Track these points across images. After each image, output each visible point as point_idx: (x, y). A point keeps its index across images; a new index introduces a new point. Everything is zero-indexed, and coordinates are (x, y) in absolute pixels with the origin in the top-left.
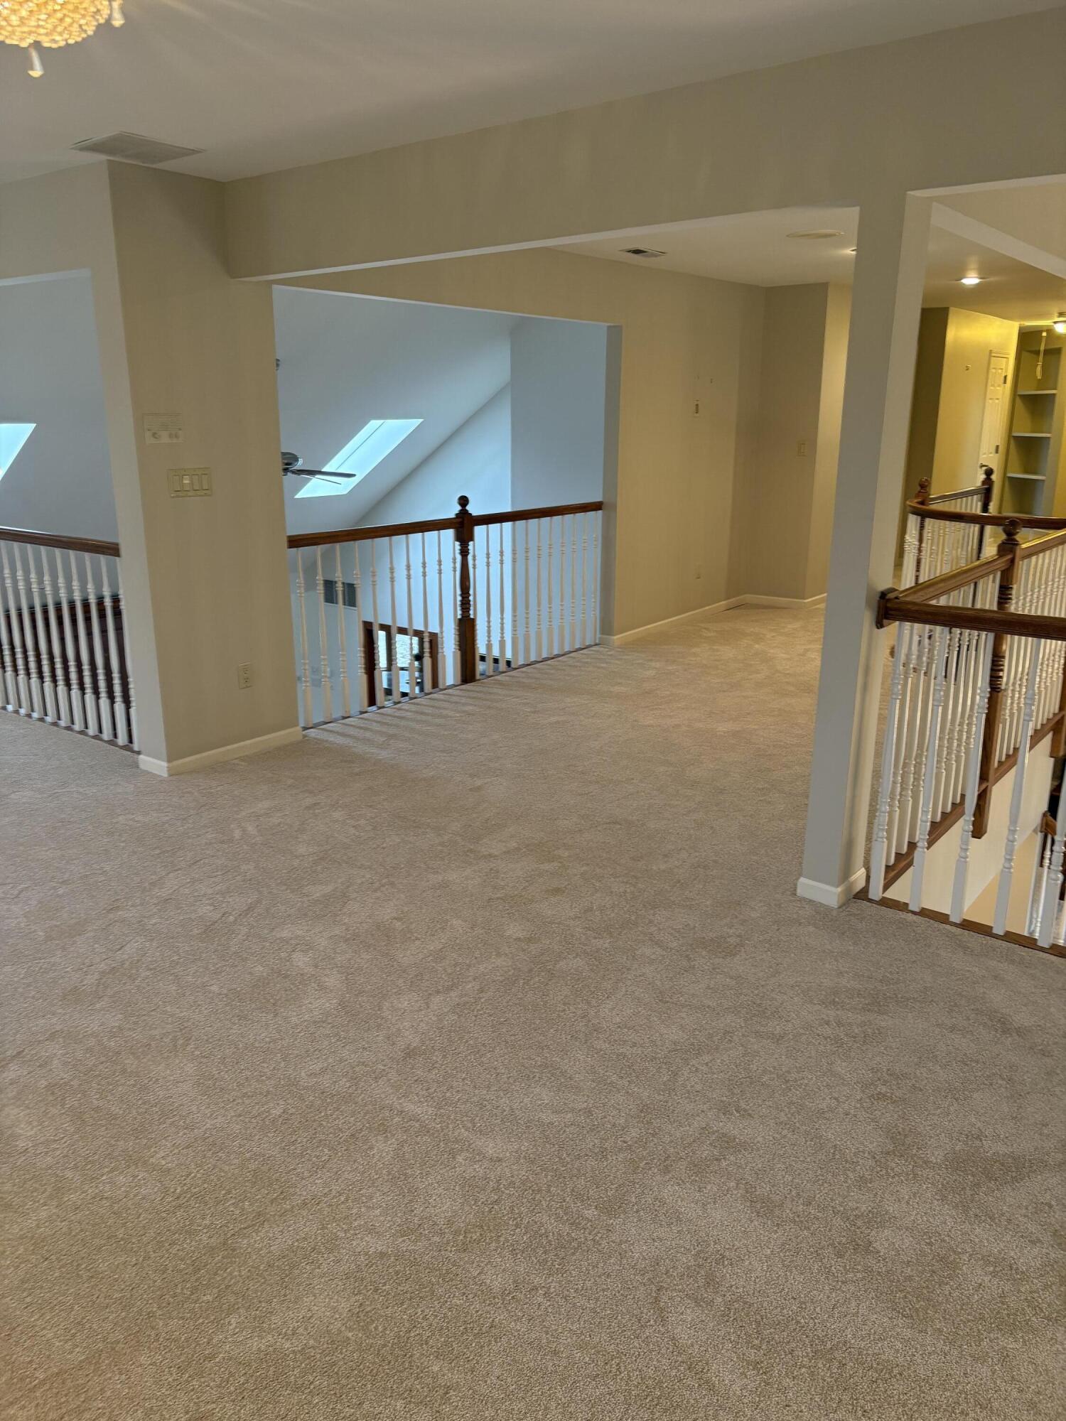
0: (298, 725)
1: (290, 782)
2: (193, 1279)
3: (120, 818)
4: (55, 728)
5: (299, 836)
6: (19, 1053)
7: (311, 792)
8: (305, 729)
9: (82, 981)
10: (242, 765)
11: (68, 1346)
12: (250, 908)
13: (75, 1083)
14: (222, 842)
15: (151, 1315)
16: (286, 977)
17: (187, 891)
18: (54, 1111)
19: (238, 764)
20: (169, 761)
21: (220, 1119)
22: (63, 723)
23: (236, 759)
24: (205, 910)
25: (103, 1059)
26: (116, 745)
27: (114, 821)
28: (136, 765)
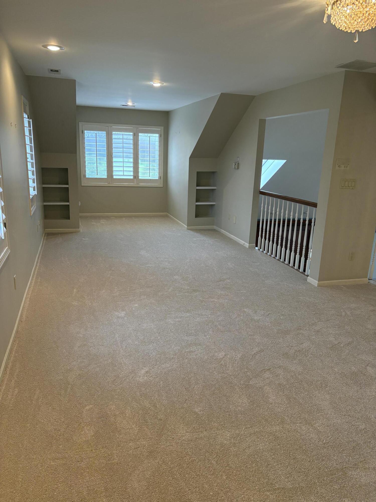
0: (367, 278)
1: (363, 299)
2: (331, 477)
3: (301, 297)
4: (279, 261)
5: (368, 321)
6: (269, 369)
7: (372, 305)
8: (369, 280)
9: (289, 351)
10: (344, 288)
11: (286, 480)
12: (349, 344)
13: (288, 386)
14: (338, 315)
15: (315, 483)
16: (365, 375)
17: (325, 330)
18: (280, 393)
19: (343, 288)
20: (318, 281)
21: (339, 421)
22: (281, 260)
23: (342, 285)
24: (332, 339)
25: (296, 381)
26: (299, 271)
27: (299, 298)
28: (306, 280)
